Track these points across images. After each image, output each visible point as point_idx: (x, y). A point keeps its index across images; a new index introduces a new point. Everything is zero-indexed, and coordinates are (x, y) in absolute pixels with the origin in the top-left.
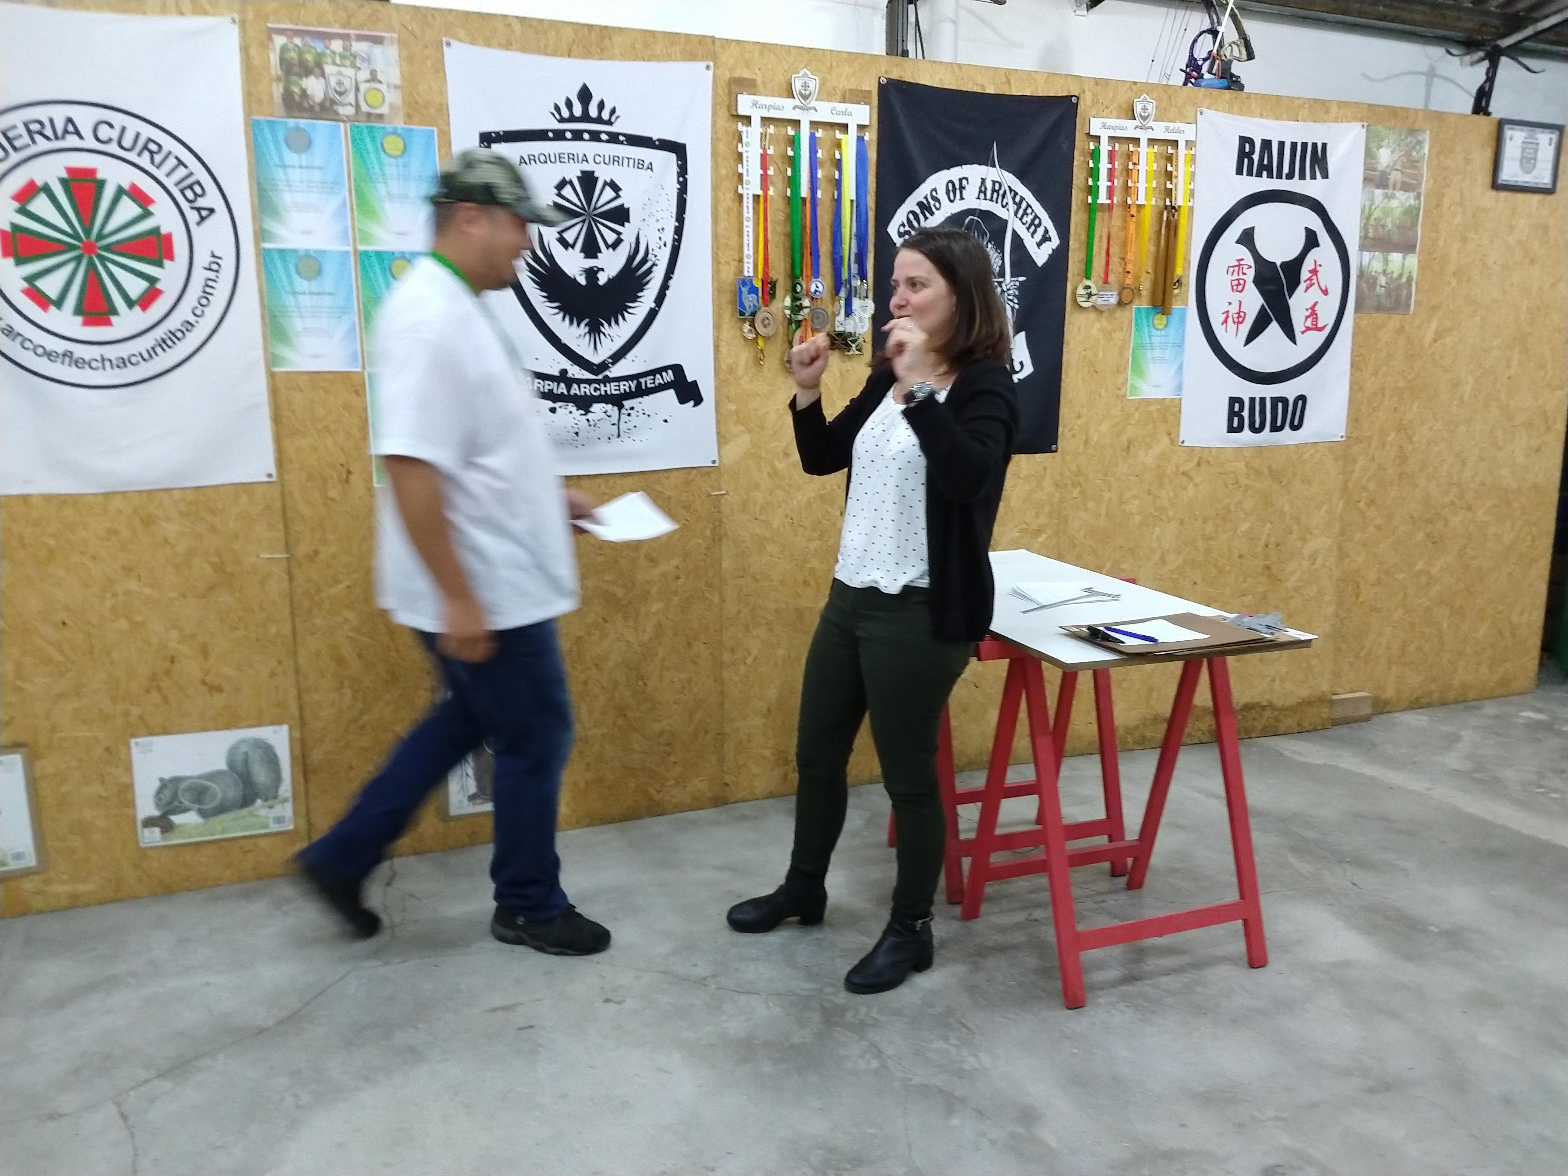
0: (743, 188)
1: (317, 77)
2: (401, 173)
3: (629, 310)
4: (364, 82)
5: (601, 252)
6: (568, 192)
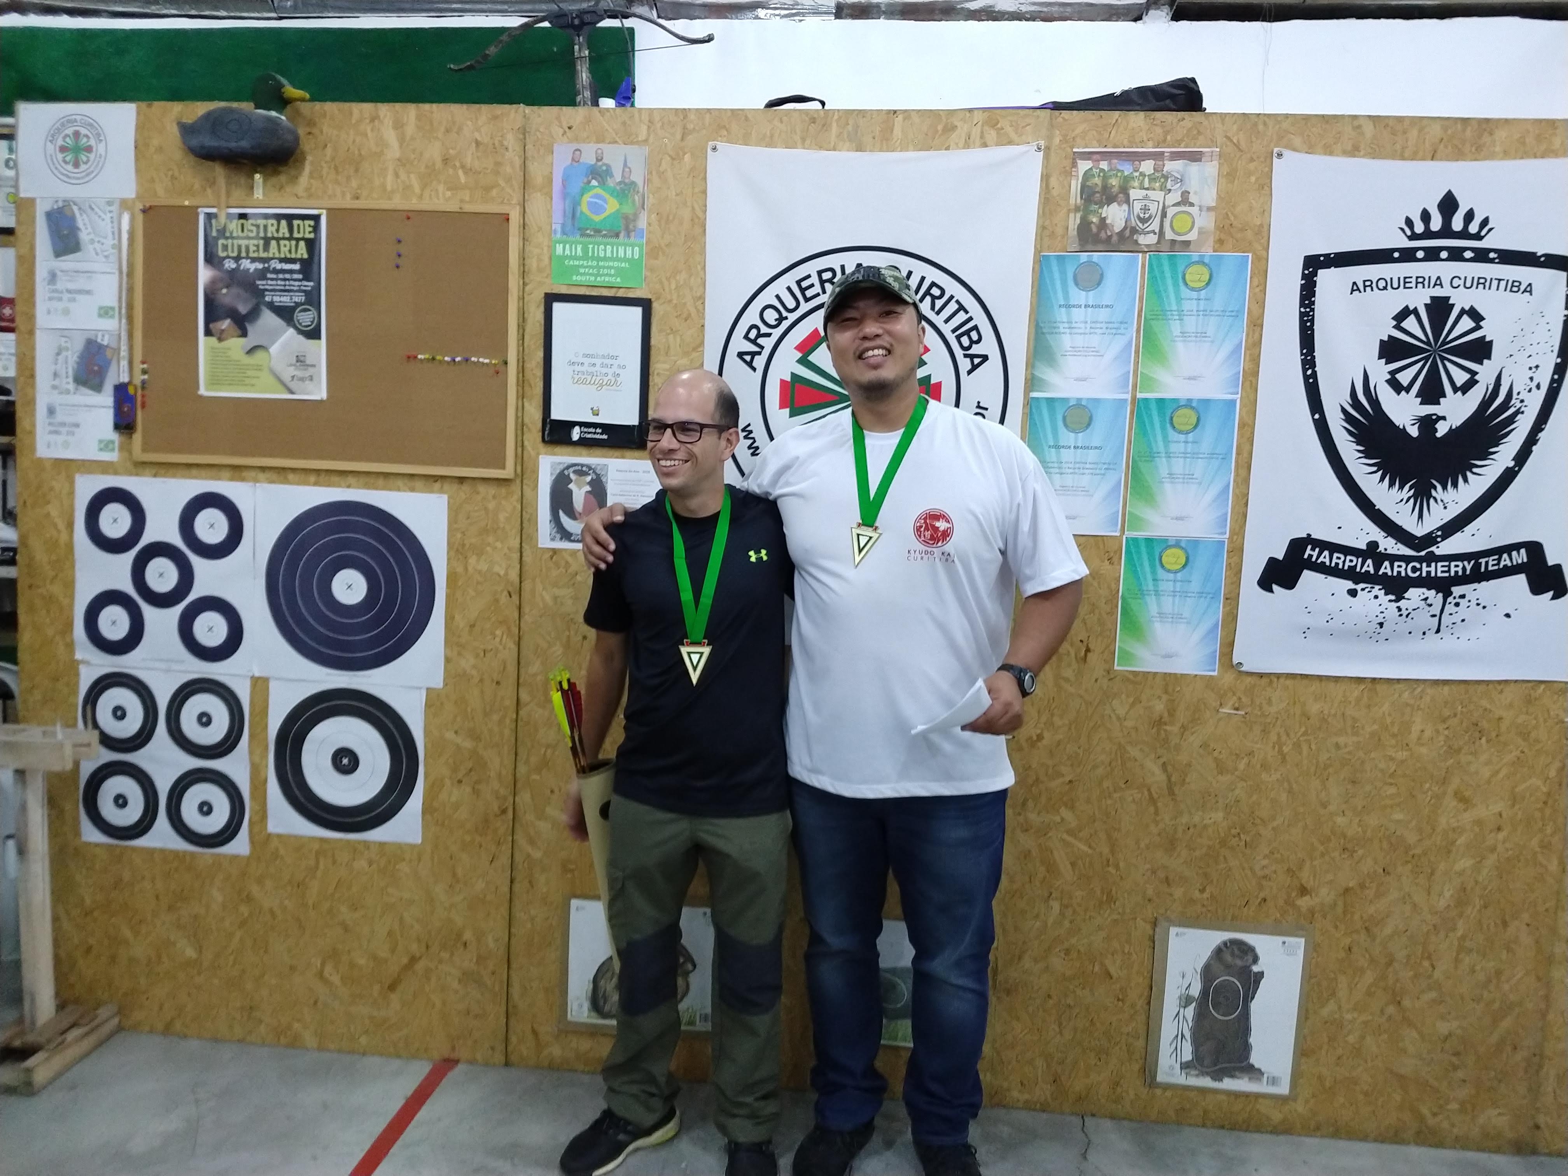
1: (1119, 204)
2: (1202, 308)
3: (1475, 470)
4: (1173, 205)
5: (1445, 396)
6: (1410, 323)
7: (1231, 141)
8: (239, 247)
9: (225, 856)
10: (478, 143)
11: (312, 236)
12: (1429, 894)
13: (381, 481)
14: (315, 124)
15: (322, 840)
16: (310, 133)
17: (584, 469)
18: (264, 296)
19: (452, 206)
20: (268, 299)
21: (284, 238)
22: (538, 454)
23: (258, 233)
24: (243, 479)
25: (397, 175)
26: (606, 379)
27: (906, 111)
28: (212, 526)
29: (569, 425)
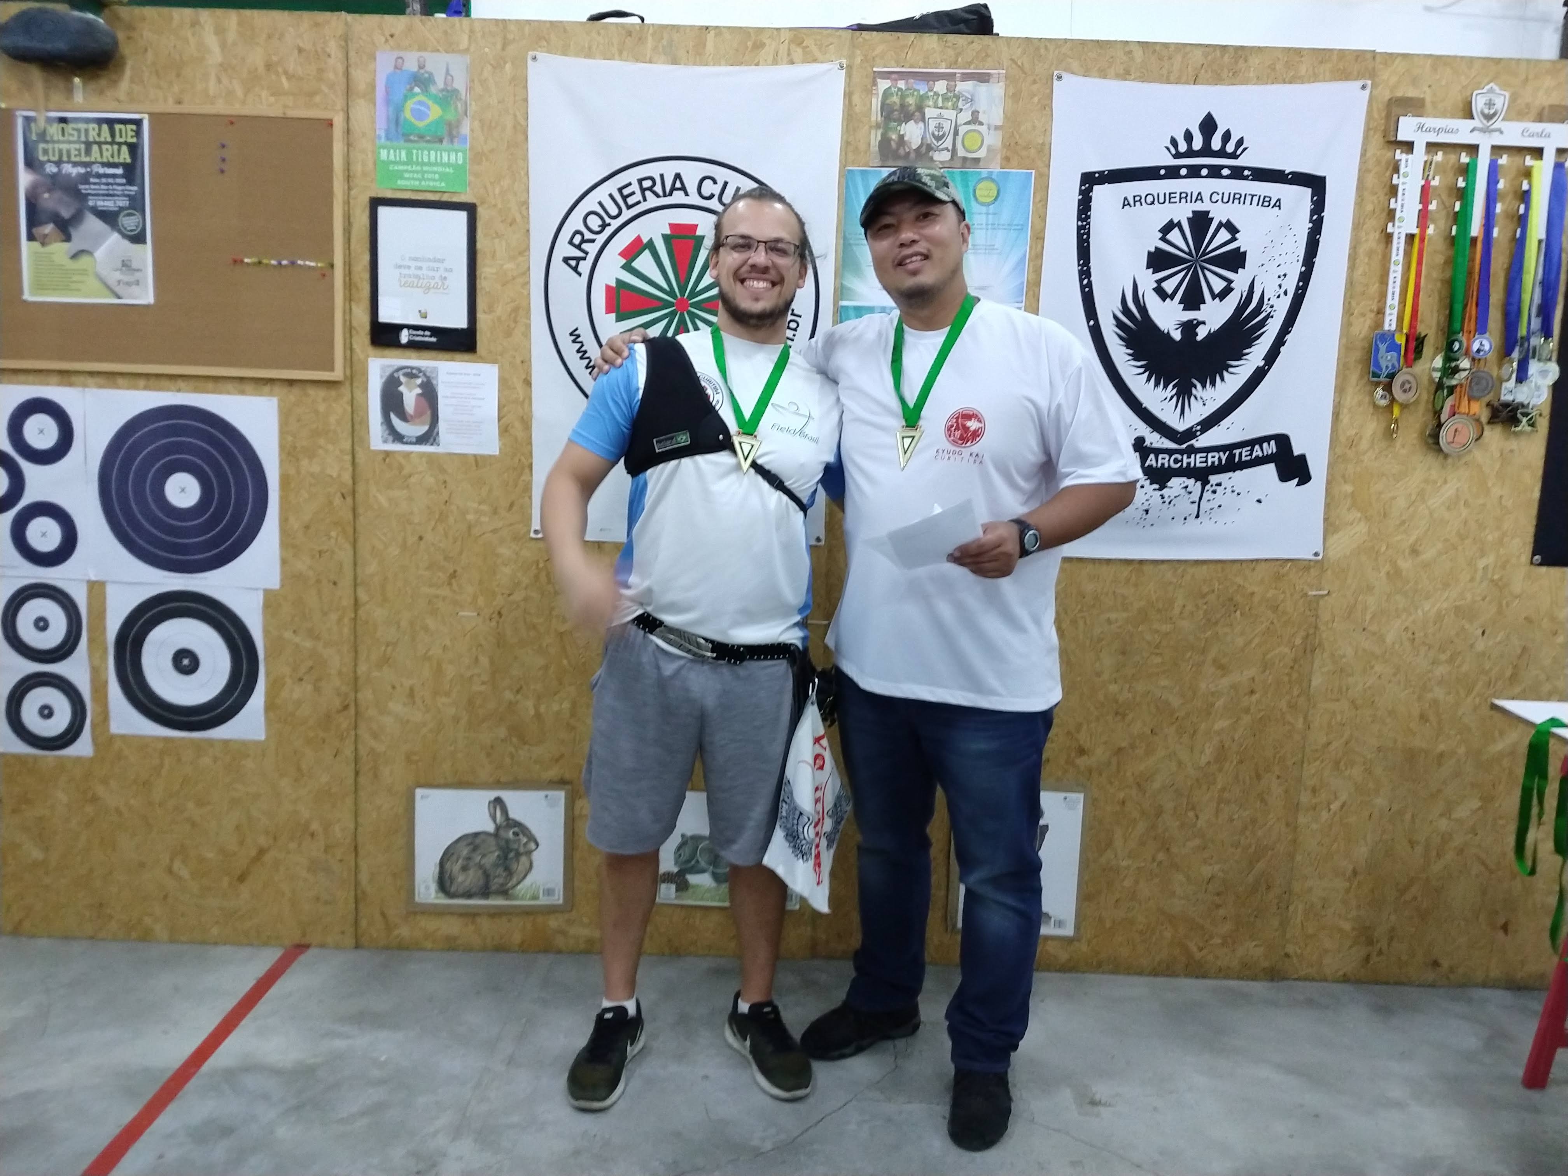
0: (1393, 226)
1: (916, 122)
2: (990, 222)
3: (1231, 370)
4: (964, 124)
5: (1204, 302)
6: (1174, 236)
7: (1016, 64)
8: (60, 151)
9: (69, 758)
10: (300, 50)
11: (134, 140)
12: (1192, 751)
13: (210, 385)
14: (134, 29)
15: (166, 739)
16: (129, 38)
17: (414, 371)
18: (87, 201)
19: (275, 112)
20: (91, 203)
21: (106, 143)
22: (368, 356)
23: (79, 136)
24: (71, 385)
25: (219, 81)
26: (433, 282)
27: (717, 27)
28: (41, 431)
29: (399, 328)
